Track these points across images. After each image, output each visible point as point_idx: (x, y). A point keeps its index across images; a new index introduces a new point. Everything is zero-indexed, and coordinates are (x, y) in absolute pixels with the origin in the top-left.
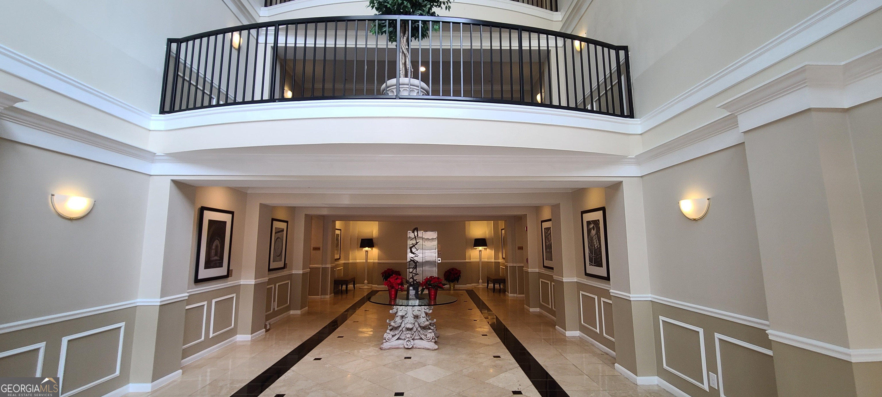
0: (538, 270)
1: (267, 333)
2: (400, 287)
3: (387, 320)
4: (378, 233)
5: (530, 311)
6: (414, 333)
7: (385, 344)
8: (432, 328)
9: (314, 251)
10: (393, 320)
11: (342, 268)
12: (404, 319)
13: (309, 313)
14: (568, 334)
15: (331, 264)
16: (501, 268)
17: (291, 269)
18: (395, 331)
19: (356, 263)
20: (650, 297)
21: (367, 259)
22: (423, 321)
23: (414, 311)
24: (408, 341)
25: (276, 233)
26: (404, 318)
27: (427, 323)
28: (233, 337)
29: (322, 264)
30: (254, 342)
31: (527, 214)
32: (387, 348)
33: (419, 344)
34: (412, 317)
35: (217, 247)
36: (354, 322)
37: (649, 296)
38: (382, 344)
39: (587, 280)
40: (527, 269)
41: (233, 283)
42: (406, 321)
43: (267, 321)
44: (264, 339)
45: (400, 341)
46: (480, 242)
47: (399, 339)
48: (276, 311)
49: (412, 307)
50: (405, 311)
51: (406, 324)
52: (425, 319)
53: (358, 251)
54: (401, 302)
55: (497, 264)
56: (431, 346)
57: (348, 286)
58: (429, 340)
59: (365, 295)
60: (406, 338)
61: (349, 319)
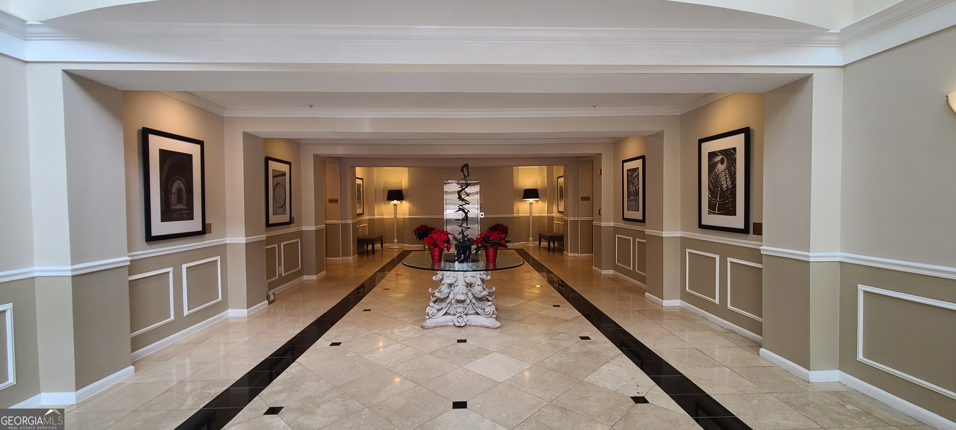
0: (613, 224)
1: (271, 305)
2: (446, 245)
3: (429, 289)
4: (408, 183)
5: (602, 273)
6: (467, 306)
7: (428, 321)
8: (490, 299)
9: (331, 204)
10: (438, 288)
11: (367, 224)
12: (453, 288)
13: (328, 279)
14: (667, 303)
15: (352, 220)
16: (555, 223)
17: (301, 225)
18: (441, 303)
19: (383, 219)
20: (840, 256)
21: (395, 214)
22: (478, 290)
23: (466, 277)
24: (459, 317)
25: (274, 177)
26: (453, 286)
27: (485, 293)
28: (223, 312)
29: (341, 220)
30: (250, 317)
31: (601, 153)
32: (431, 327)
33: (473, 321)
34: (463, 285)
35: (179, 190)
36: (384, 289)
37: (838, 256)
38: (424, 320)
39: (700, 234)
40: (600, 223)
41: (216, 242)
42: (456, 290)
43: (270, 290)
44: (268, 314)
45: (448, 317)
46: (531, 193)
47: (446, 314)
48: (284, 276)
49: (463, 272)
50: (455, 277)
51: (455, 295)
52: (481, 287)
53: (384, 205)
54: (448, 265)
55: (551, 219)
56: (491, 323)
57: (375, 246)
58: (488, 315)
59: (396, 255)
60: (456, 313)
61: (377, 286)
